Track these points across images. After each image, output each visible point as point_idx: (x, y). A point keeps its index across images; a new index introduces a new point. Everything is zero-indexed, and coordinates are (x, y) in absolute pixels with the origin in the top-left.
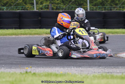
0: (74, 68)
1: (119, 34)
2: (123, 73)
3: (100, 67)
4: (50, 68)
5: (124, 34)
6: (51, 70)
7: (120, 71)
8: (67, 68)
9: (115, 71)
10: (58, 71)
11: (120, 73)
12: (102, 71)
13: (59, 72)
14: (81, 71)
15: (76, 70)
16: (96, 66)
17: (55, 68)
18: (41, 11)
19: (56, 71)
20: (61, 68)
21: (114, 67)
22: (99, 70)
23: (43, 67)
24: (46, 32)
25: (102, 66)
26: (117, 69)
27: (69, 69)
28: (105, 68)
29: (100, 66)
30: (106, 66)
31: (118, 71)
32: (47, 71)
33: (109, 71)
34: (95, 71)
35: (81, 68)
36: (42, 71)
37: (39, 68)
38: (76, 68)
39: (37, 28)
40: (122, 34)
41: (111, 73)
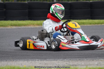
0: (38, 61)
1: (85, 25)
2: (87, 65)
3: (65, 60)
4: (14, 62)
5: (91, 25)
6: (14, 64)
7: (84, 63)
8: (31, 61)
9: (80, 64)
10: (21, 64)
11: (85, 65)
12: (67, 63)
13: (23, 66)
14: (45, 64)
15: (40, 63)
16: (61, 58)
17: (19, 61)
18: (6, 2)
19: (19, 64)
20: (25, 61)
21: (79, 60)
22: (64, 62)
23: (6, 61)
24: (11, 24)
25: (67, 58)
26: (82, 62)
27: (33, 62)
28: (70, 61)
29: (65, 58)
30: (71, 58)
31: (83, 64)
32: (10, 65)
33: (73, 64)
34: (60, 64)
35: (45, 61)
36: (5, 65)
37: (3, 62)
38: (41, 60)
39: (2, 20)
40: (88, 25)
41: (76, 65)
